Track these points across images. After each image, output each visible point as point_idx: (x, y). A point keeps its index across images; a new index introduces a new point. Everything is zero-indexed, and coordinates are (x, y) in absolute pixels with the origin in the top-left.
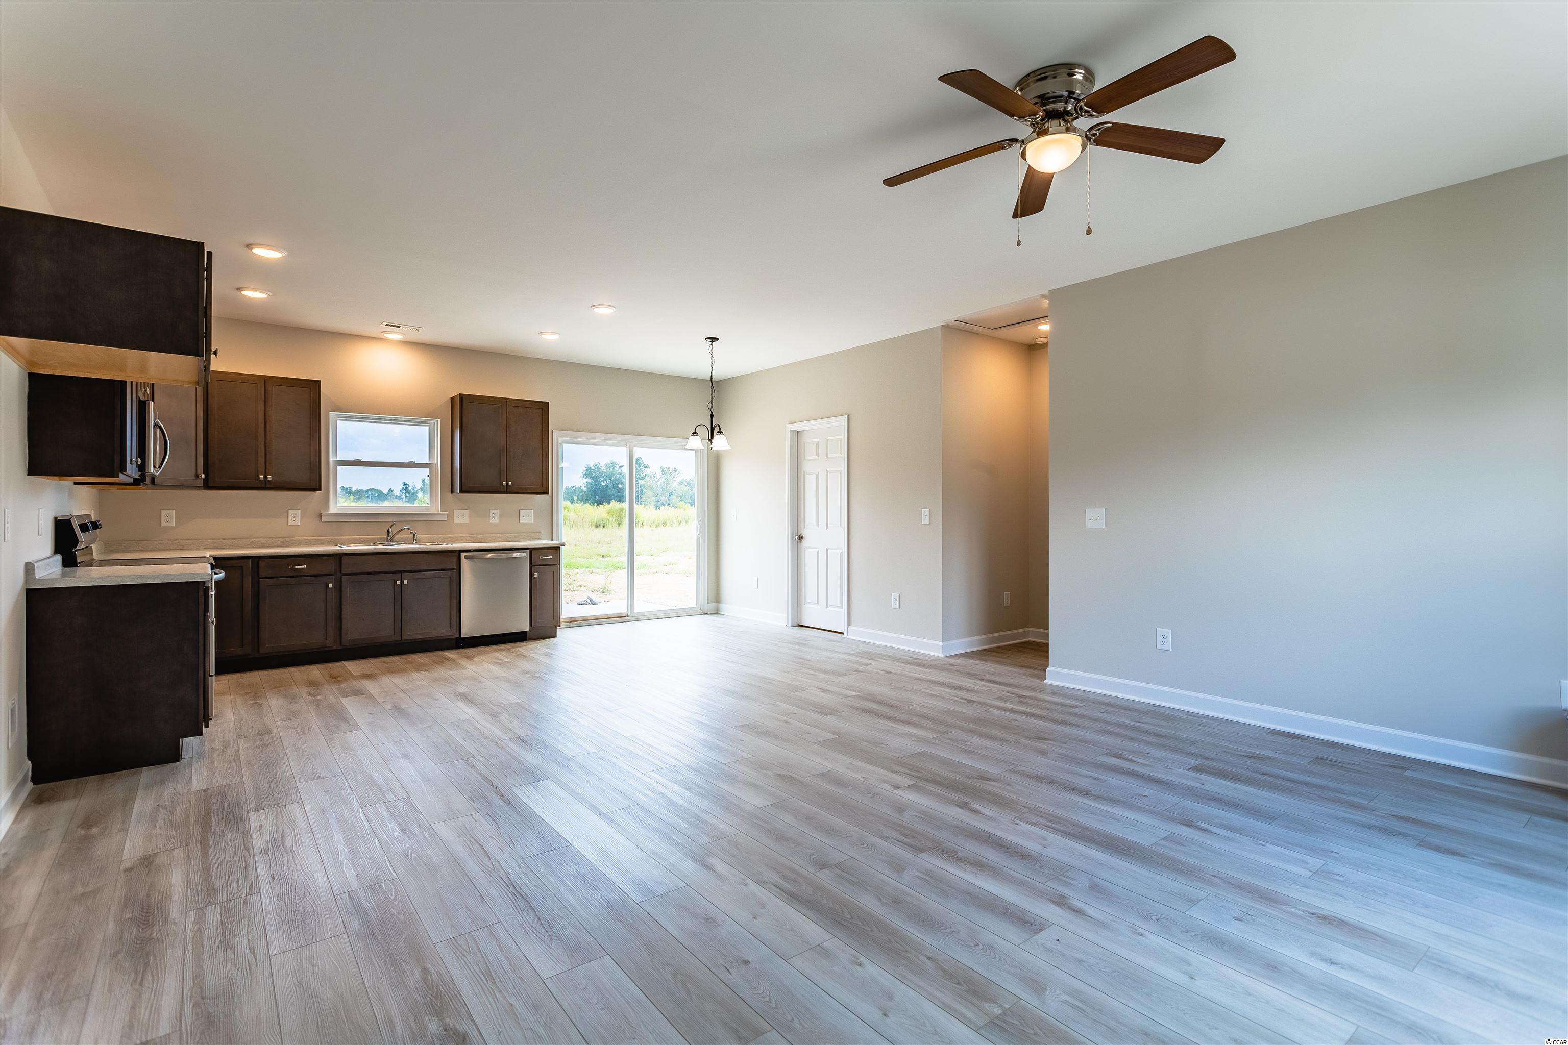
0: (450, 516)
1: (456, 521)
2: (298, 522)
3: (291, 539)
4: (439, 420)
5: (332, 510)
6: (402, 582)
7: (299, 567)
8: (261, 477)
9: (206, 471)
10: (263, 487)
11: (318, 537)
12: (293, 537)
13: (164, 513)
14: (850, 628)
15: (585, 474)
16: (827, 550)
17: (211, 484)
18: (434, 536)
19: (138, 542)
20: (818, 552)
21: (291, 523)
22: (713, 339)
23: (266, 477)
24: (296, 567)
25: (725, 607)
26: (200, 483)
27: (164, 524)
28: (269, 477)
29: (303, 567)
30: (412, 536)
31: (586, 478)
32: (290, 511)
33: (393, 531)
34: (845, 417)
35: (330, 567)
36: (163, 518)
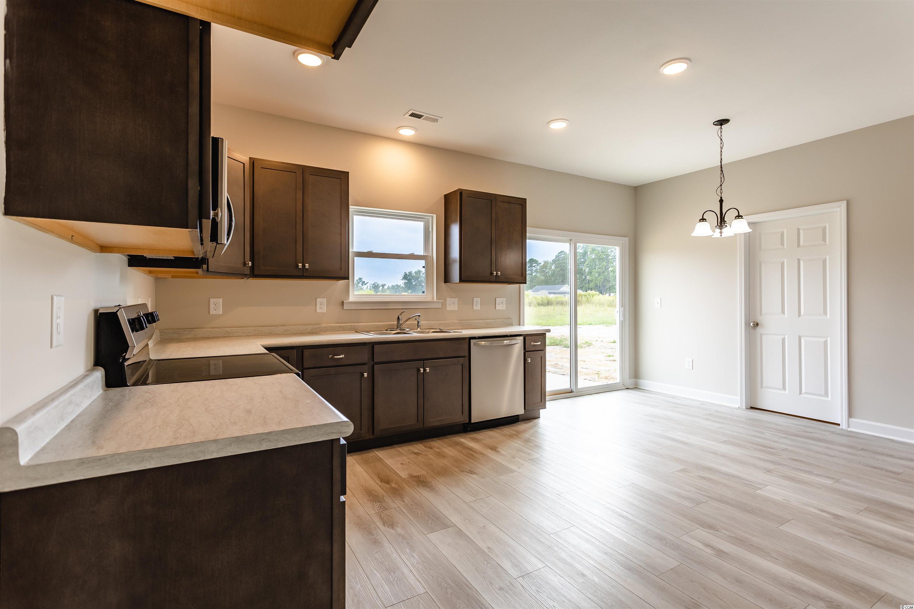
0: (444, 304)
1: (449, 308)
2: (324, 310)
3: (319, 326)
4: (435, 216)
5: (352, 299)
6: (425, 370)
7: (338, 357)
8: (300, 265)
9: (252, 259)
10: (301, 276)
11: (340, 323)
12: (320, 324)
13: (212, 301)
14: (852, 420)
15: (404, 278)
16: (800, 338)
17: (256, 272)
18: (432, 322)
19: (190, 330)
20: (783, 340)
21: (318, 310)
22: (722, 122)
23: (304, 266)
24: (336, 357)
25: (645, 383)
26: (248, 272)
27: (212, 312)
28: (307, 265)
29: (341, 356)
30: (417, 322)
31: (404, 280)
32: (318, 299)
33: (403, 318)
34: (844, 204)
35: (364, 356)
36: (212, 306)
